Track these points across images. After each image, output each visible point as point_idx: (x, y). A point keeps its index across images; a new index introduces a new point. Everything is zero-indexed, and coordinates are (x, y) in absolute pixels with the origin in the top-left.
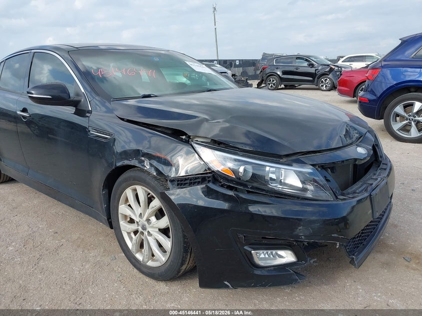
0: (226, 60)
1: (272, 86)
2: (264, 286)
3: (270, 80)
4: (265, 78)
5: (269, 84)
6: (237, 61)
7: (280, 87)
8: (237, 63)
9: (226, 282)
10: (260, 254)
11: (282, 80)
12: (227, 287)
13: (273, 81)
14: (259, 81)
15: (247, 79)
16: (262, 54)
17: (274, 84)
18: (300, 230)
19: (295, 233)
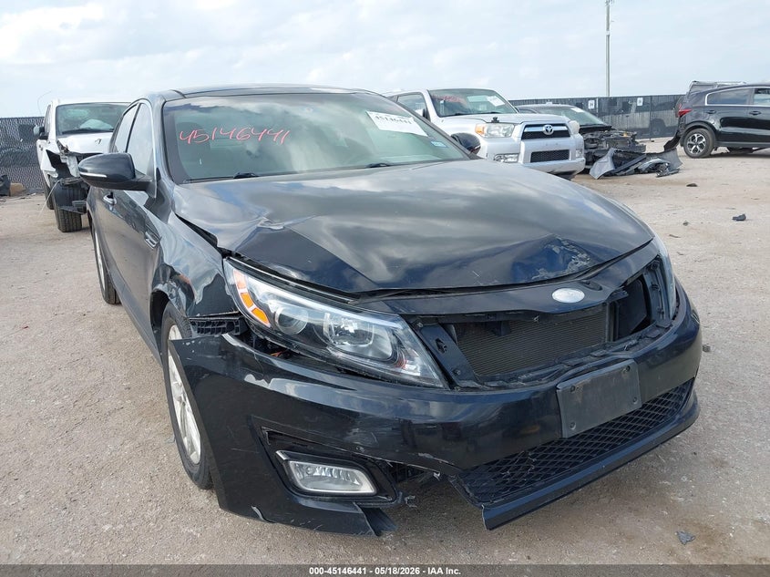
0: (615, 99)
1: (696, 150)
2: (310, 527)
3: (694, 138)
4: (682, 133)
5: (692, 146)
6: (639, 99)
7: (713, 152)
8: (640, 103)
9: (255, 508)
10: (314, 471)
11: (719, 137)
12: (255, 516)
13: (700, 139)
14: (671, 138)
15: (634, 137)
16: (690, 83)
17: (701, 146)
18: (355, 433)
19: (347, 439)
